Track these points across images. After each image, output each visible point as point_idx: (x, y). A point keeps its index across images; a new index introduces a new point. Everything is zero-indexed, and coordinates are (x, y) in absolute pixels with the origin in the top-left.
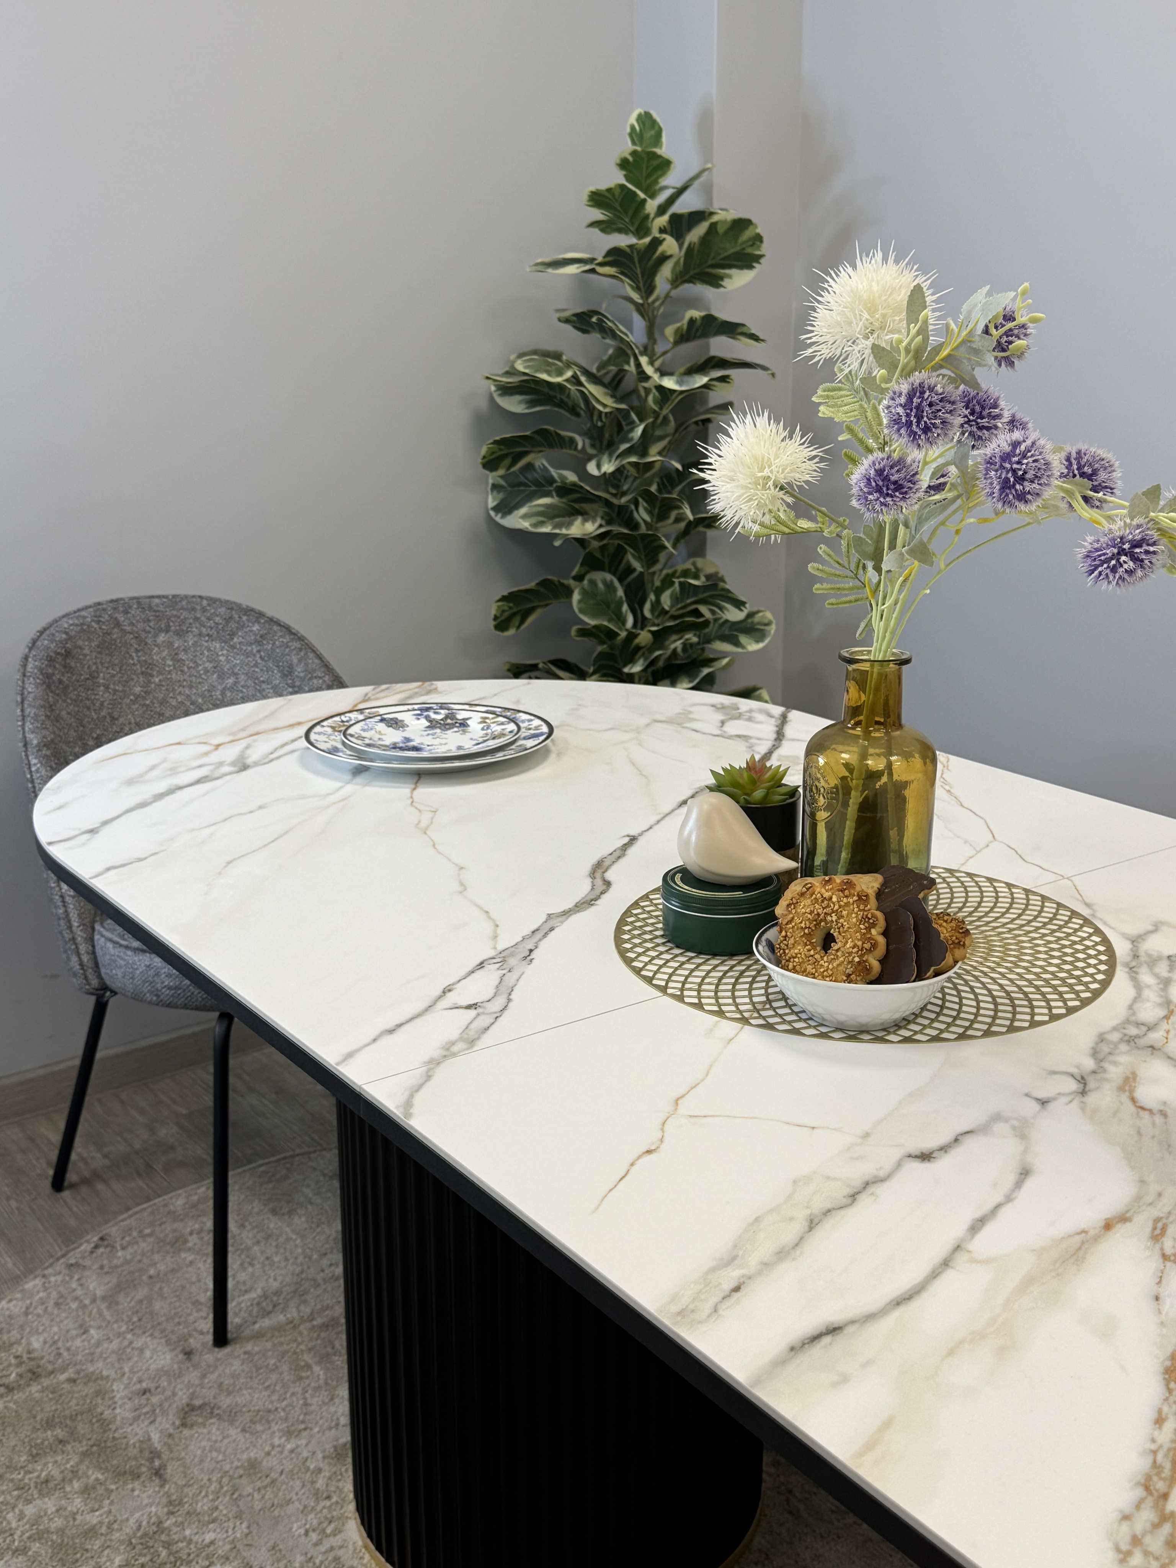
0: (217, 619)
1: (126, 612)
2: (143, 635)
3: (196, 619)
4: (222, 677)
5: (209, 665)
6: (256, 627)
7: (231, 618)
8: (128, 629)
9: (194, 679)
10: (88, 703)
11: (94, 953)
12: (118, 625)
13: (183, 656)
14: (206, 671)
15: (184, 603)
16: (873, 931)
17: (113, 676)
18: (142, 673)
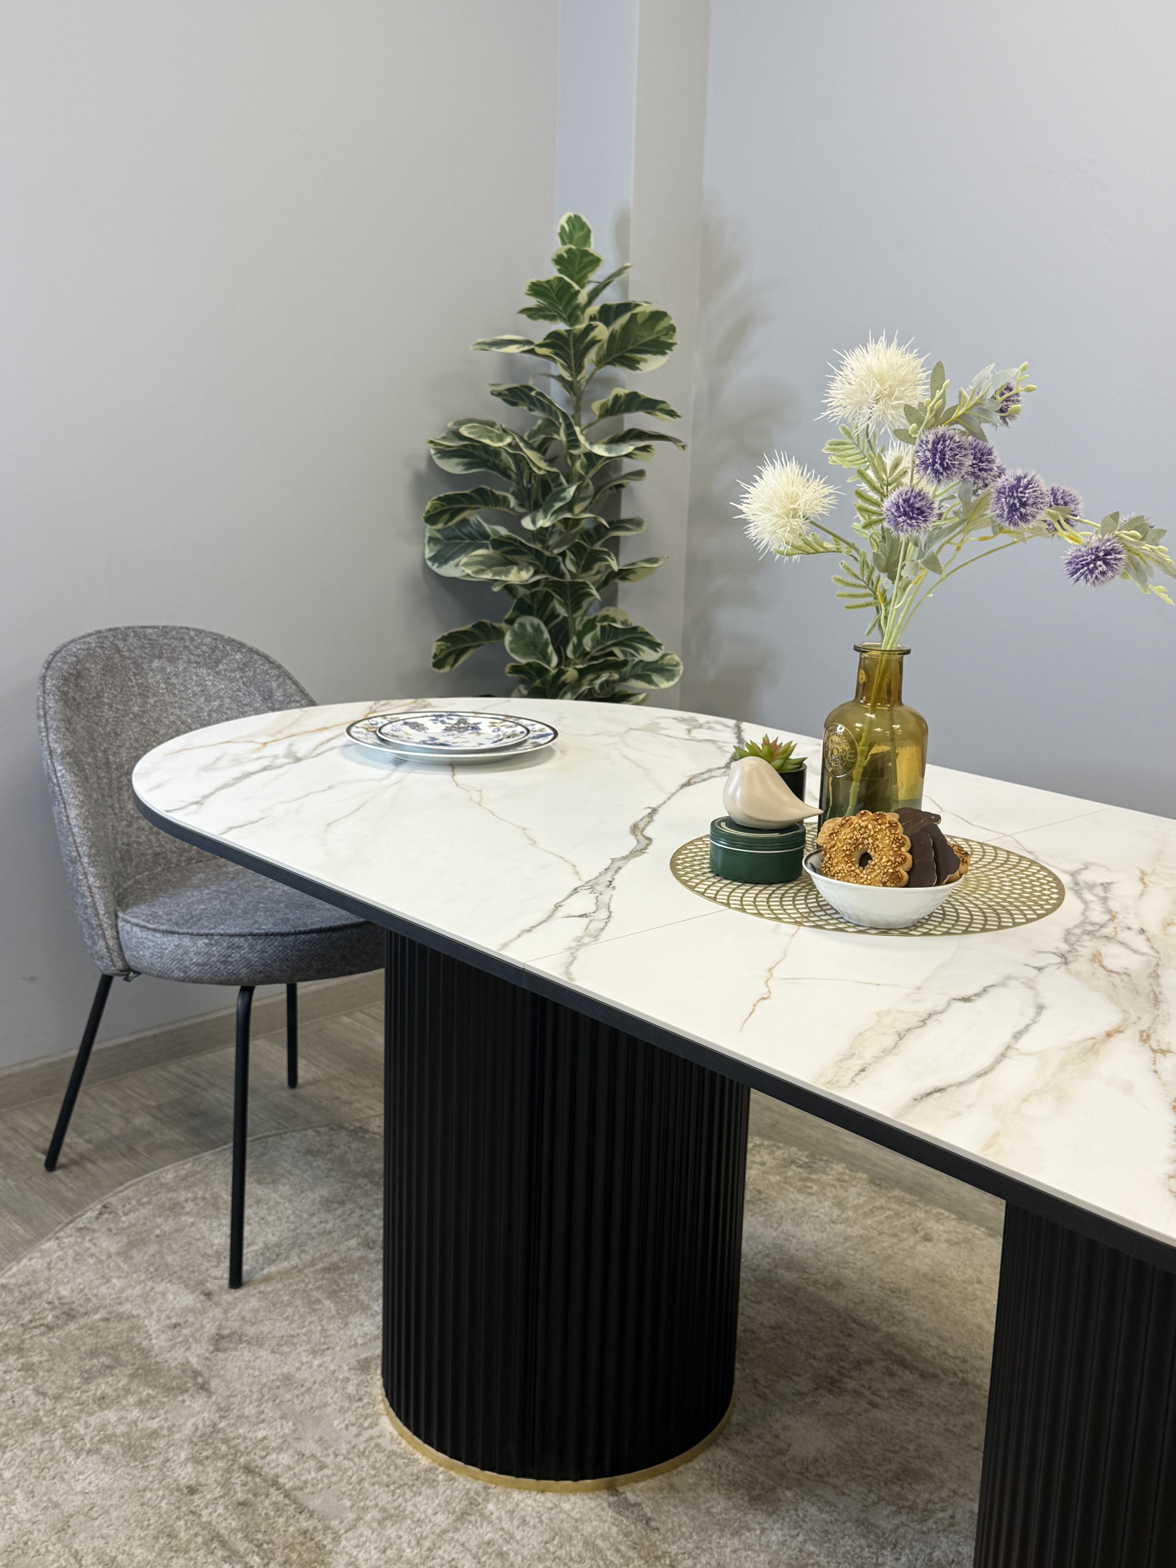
0: (204, 648)
1: (124, 639)
2: (140, 661)
3: (186, 647)
4: (208, 700)
5: (197, 689)
6: (239, 656)
7: (216, 647)
8: (127, 654)
9: (184, 701)
10: (96, 719)
11: (118, 938)
12: (119, 651)
13: (174, 680)
14: (195, 694)
15: (174, 633)
16: (903, 849)
17: (115, 696)
18: (140, 694)
